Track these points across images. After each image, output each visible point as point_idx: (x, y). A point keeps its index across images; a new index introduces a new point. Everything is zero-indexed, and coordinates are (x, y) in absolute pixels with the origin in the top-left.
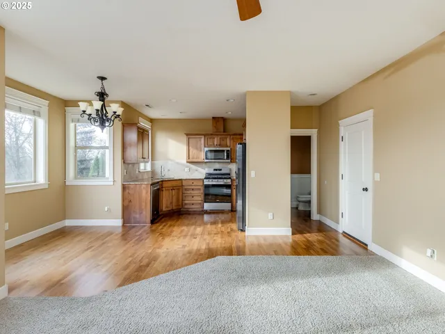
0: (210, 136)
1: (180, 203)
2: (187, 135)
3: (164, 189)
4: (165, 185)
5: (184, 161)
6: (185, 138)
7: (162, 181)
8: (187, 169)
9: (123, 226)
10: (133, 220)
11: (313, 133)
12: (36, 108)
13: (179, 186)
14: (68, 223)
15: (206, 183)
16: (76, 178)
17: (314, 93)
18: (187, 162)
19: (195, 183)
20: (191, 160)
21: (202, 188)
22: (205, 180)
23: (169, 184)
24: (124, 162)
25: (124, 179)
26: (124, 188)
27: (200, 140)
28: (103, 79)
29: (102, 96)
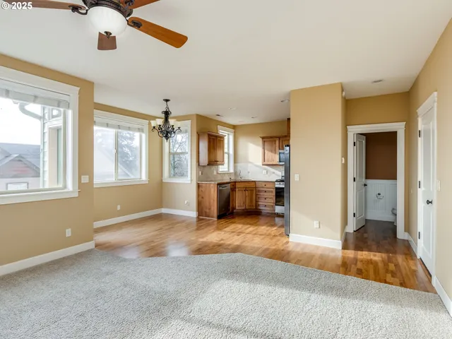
0: (284, 139)
1: (254, 205)
2: (263, 138)
3: (237, 189)
4: (238, 185)
5: (260, 163)
6: (260, 141)
7: (235, 182)
8: (264, 172)
9: (198, 218)
10: (204, 214)
11: (399, 127)
12: (140, 127)
13: (252, 188)
14: (164, 211)
15: (277, 186)
16: (170, 177)
17: (378, 79)
18: (263, 165)
19: (267, 186)
20: (266, 163)
21: (274, 191)
22: (276, 183)
23: (242, 185)
24: (199, 165)
25: (199, 178)
26: (199, 186)
27: (275, 143)
28: (167, 101)
29: (167, 114)
